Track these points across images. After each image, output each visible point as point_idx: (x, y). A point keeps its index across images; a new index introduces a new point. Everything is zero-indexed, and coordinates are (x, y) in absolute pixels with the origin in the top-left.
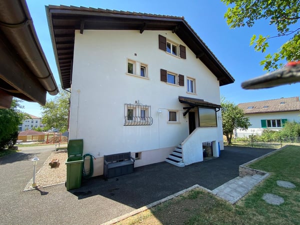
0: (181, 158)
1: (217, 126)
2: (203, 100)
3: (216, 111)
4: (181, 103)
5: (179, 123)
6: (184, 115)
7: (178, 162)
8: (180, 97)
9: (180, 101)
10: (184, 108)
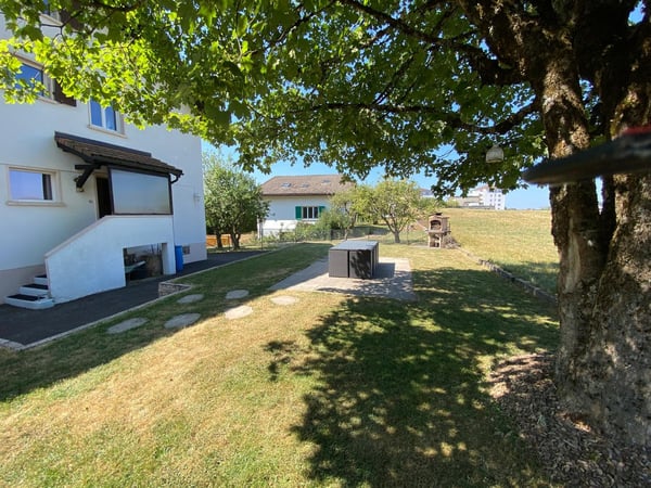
0: (46, 287)
1: (172, 213)
2: (150, 155)
3: (170, 183)
4: (65, 150)
5: (62, 205)
6: (80, 183)
7: (34, 298)
8: (58, 136)
9: (59, 145)
10: (77, 167)
